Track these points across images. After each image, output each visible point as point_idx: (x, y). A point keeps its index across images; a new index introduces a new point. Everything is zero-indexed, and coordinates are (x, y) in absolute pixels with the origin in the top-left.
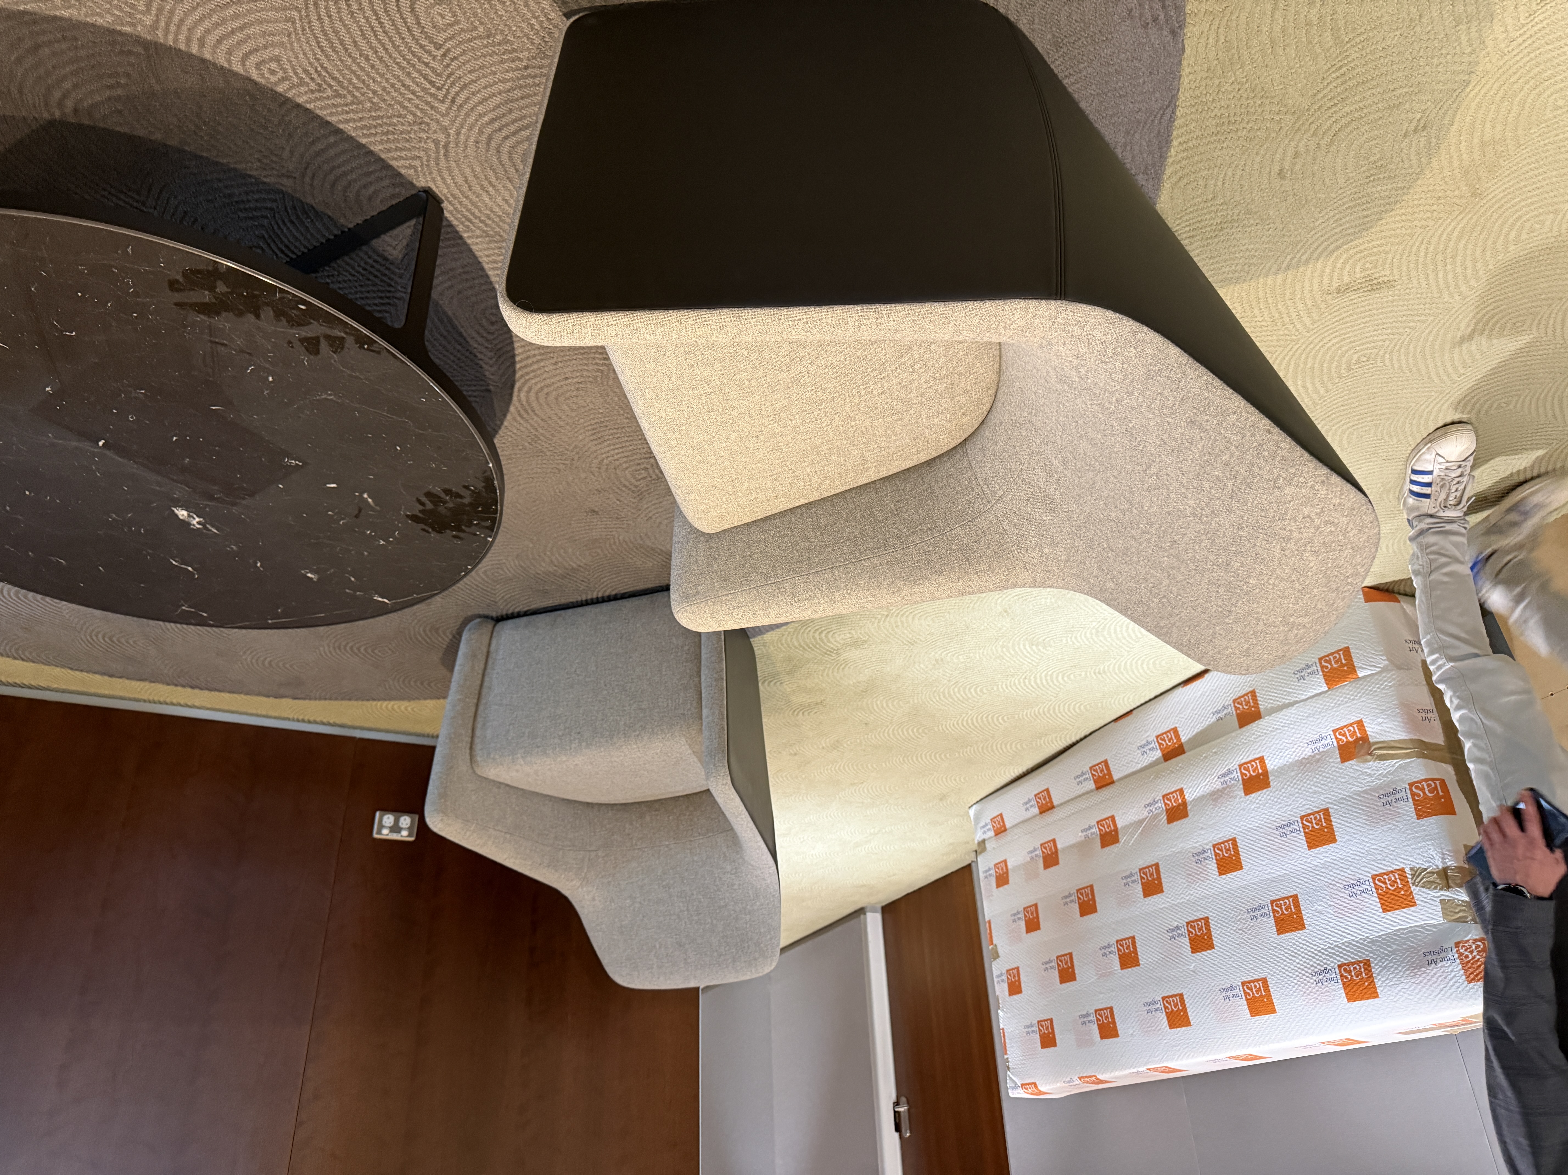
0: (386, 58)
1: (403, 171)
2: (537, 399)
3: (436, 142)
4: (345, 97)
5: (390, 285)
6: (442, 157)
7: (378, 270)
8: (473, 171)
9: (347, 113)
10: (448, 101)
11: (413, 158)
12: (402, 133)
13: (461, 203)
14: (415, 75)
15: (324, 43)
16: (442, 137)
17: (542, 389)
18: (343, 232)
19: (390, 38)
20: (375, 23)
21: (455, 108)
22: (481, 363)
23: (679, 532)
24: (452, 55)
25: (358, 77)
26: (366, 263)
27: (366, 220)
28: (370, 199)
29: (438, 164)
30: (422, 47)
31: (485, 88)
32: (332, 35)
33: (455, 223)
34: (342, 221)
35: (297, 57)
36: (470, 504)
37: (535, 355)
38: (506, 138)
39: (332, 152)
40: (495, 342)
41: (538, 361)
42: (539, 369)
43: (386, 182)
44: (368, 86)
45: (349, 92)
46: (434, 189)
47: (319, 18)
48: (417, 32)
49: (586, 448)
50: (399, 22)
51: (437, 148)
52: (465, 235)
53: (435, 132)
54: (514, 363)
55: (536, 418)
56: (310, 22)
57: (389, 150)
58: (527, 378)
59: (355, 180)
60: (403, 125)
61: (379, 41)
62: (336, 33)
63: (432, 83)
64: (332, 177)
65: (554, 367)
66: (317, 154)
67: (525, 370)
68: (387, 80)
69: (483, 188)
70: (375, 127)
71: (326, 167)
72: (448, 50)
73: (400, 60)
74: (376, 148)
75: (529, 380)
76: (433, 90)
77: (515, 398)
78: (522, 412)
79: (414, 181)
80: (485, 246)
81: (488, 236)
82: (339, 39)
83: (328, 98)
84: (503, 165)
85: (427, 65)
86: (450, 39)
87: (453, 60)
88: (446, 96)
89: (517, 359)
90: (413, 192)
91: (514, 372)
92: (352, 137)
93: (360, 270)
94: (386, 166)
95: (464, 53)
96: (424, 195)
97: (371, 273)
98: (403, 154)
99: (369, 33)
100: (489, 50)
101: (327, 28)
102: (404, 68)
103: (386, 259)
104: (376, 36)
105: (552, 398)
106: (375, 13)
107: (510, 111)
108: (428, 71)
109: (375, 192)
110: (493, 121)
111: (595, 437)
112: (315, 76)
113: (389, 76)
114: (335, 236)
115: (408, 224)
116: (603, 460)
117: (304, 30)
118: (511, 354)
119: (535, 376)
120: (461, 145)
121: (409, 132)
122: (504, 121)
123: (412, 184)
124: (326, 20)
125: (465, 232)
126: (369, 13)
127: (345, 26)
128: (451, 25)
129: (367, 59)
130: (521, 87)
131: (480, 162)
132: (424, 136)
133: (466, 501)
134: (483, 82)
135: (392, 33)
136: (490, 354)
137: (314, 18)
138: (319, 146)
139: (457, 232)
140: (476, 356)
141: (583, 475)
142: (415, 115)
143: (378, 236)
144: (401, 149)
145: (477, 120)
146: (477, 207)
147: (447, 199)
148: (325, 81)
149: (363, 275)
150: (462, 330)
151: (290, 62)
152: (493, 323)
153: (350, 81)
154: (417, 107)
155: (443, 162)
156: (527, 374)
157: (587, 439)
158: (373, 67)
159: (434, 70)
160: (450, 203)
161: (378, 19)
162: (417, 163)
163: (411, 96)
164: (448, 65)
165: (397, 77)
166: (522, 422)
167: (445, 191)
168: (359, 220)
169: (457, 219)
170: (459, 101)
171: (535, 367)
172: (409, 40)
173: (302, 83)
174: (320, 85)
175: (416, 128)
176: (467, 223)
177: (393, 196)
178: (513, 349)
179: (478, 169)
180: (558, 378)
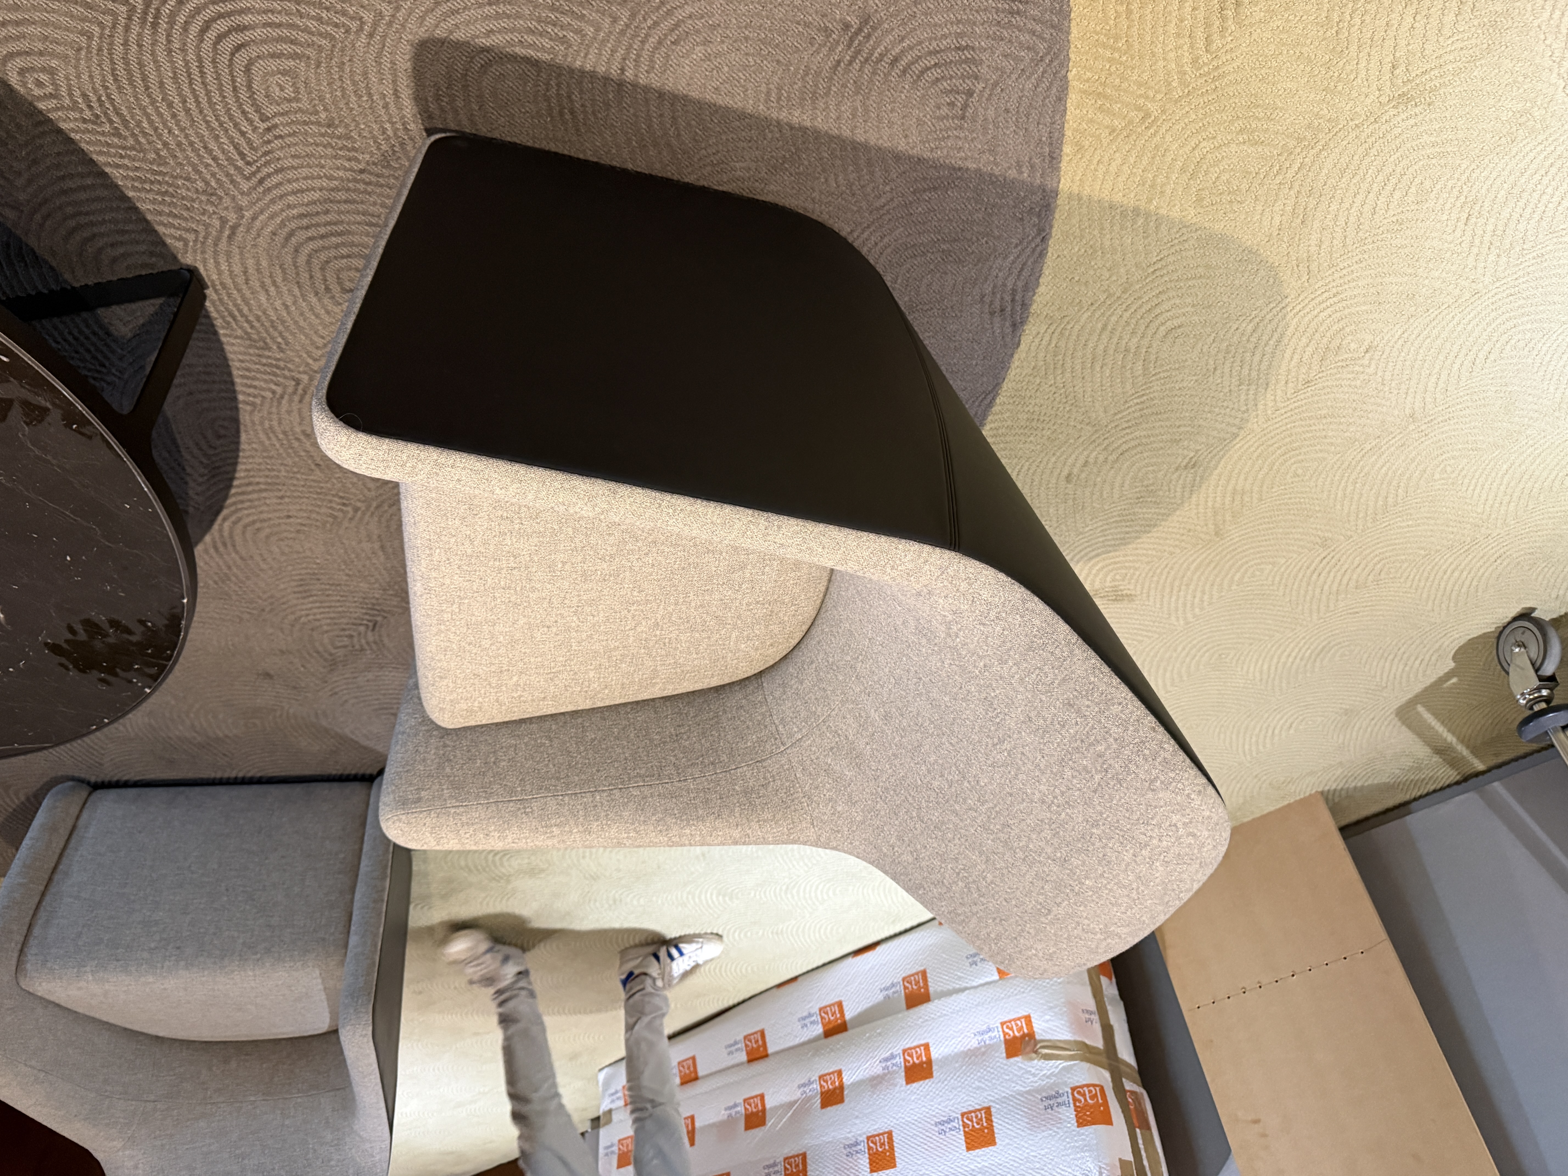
0: (195, 113)
1: (169, 241)
2: (244, 533)
3: (223, 221)
4: (125, 138)
5: (104, 366)
6: (224, 240)
7: (94, 344)
8: (258, 263)
9: (121, 157)
10: (254, 180)
11: (187, 230)
12: (183, 198)
13: (229, 295)
14: (224, 140)
15: (121, 72)
16: (232, 217)
17: (254, 522)
18: (63, 289)
19: (208, 93)
20: (195, 71)
21: (261, 190)
22: (188, 479)
23: (406, 720)
24: (277, 132)
25: (151, 122)
26: (81, 332)
27: (99, 283)
28: (114, 260)
29: (216, 245)
30: (244, 112)
31: (305, 178)
32: (134, 66)
33: (214, 314)
34: (67, 276)
35: (78, 77)
36: (138, 644)
37: (258, 483)
38: (311, 239)
39: (83, 196)
40: (214, 459)
41: (261, 491)
42: (259, 499)
43: (143, 248)
44: (160, 136)
45: (133, 135)
46: (202, 270)
47: (126, 44)
48: (243, 95)
49: (284, 600)
50: (226, 78)
51: (222, 227)
52: (221, 332)
53: (227, 208)
54: (229, 486)
55: (233, 555)
56: (111, 44)
57: (160, 213)
58: (240, 506)
59: (102, 235)
60: (188, 189)
61: (193, 91)
62: (141, 65)
63: (242, 155)
64: (72, 223)
65: (279, 501)
66: (64, 192)
67: (241, 498)
68: (187, 136)
69: (263, 285)
70: (152, 183)
71: (69, 210)
72: (275, 126)
73: (211, 118)
74: (143, 206)
75: (241, 509)
76: (240, 163)
77: (216, 527)
78: (219, 545)
79: (179, 256)
80: (242, 349)
81: (250, 339)
82: (142, 73)
83: (103, 134)
84: (296, 267)
85: (243, 134)
86: (282, 114)
87: (276, 137)
88: (254, 174)
89: (236, 483)
90: (174, 268)
91: (226, 497)
92: (117, 186)
93: (70, 338)
94: (148, 229)
95: (294, 134)
96: (187, 275)
97: (82, 345)
98: (176, 222)
99: (184, 78)
100: (324, 140)
101: (132, 57)
102: (213, 129)
103: (108, 334)
104: (191, 84)
105: (262, 535)
106: (200, 60)
107: (327, 212)
108: (242, 142)
109: (124, 256)
110: (302, 216)
111: (301, 589)
112: (95, 105)
113: (190, 132)
114: (52, 291)
115: (152, 301)
116: (300, 617)
117: (100, 50)
118: (229, 476)
119: (250, 507)
120: (254, 232)
121: (193, 200)
122: (316, 220)
123: (175, 258)
124: (134, 48)
125: (223, 328)
126: (191, 56)
127: (156, 61)
128: (289, 101)
129: (170, 105)
130: (348, 190)
131: (270, 257)
132: (211, 209)
133: (134, 639)
134: (305, 172)
135: (213, 88)
136: (202, 470)
137: (118, 40)
138: (70, 184)
139: (213, 326)
140: (184, 469)
141: (270, 631)
142: (207, 183)
143: (108, 304)
144: (175, 216)
145: (282, 210)
146: (247, 304)
147: (214, 286)
148: (106, 114)
149: (70, 344)
150: (177, 436)
151: (67, 78)
152: (219, 437)
153: (139, 124)
154: (213, 175)
155: (223, 245)
156: (242, 502)
157: (289, 591)
158: (174, 116)
159: (249, 142)
160: (216, 291)
161: (201, 67)
162: (191, 237)
163: (210, 161)
164: (269, 142)
165: (201, 138)
166: (214, 555)
167: (215, 277)
168: (91, 281)
169: (218, 311)
170: (268, 183)
171: (255, 496)
172: (231, 101)
173: (75, 107)
174: (97, 117)
175: (204, 198)
176: (229, 319)
177: (144, 265)
178: (235, 471)
179: (264, 263)
180: (277, 514)
